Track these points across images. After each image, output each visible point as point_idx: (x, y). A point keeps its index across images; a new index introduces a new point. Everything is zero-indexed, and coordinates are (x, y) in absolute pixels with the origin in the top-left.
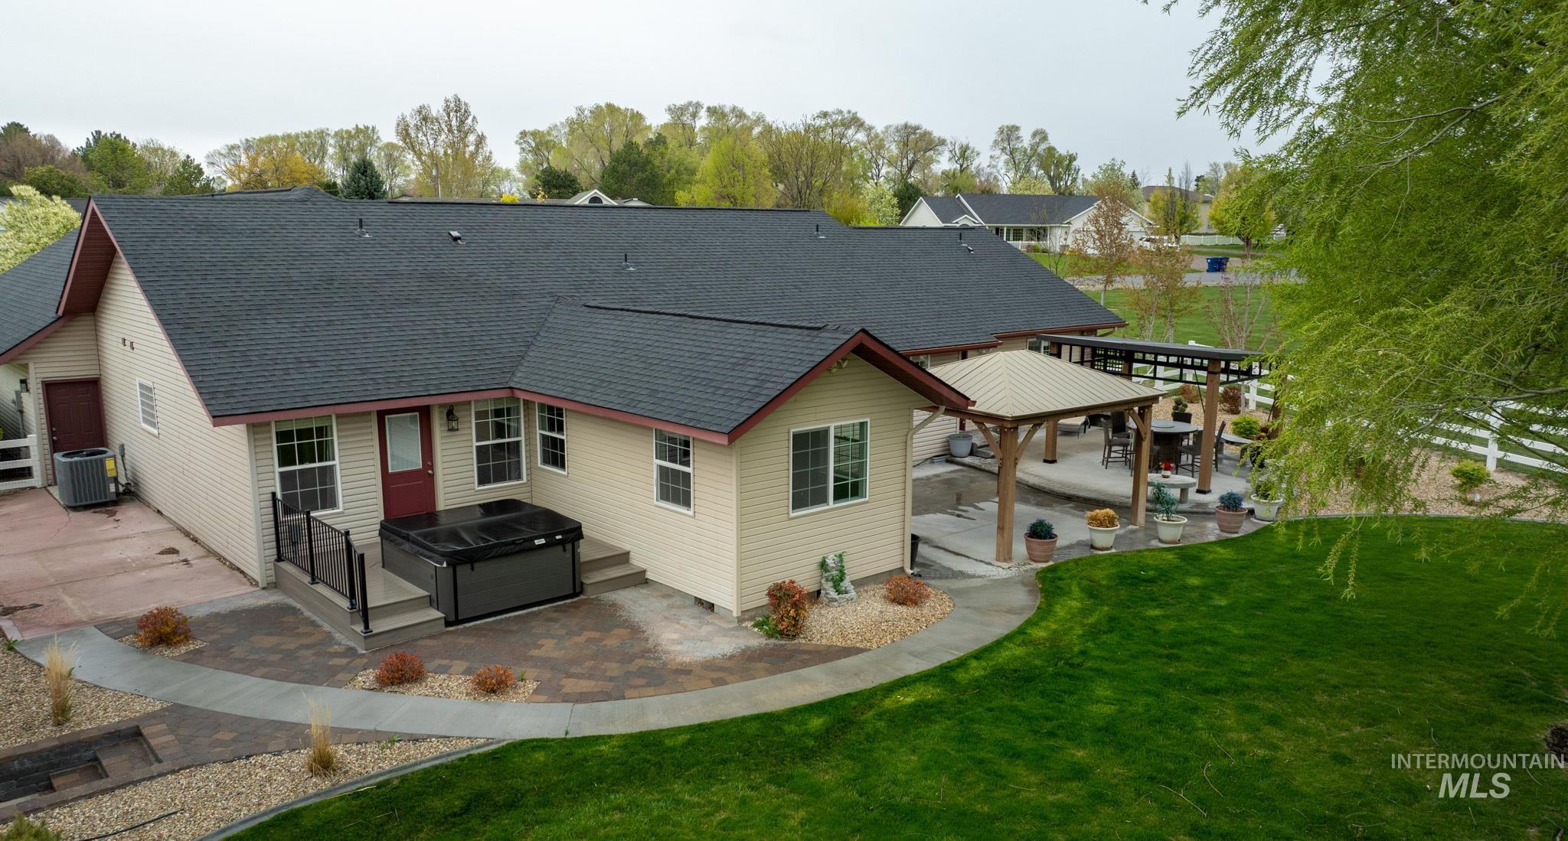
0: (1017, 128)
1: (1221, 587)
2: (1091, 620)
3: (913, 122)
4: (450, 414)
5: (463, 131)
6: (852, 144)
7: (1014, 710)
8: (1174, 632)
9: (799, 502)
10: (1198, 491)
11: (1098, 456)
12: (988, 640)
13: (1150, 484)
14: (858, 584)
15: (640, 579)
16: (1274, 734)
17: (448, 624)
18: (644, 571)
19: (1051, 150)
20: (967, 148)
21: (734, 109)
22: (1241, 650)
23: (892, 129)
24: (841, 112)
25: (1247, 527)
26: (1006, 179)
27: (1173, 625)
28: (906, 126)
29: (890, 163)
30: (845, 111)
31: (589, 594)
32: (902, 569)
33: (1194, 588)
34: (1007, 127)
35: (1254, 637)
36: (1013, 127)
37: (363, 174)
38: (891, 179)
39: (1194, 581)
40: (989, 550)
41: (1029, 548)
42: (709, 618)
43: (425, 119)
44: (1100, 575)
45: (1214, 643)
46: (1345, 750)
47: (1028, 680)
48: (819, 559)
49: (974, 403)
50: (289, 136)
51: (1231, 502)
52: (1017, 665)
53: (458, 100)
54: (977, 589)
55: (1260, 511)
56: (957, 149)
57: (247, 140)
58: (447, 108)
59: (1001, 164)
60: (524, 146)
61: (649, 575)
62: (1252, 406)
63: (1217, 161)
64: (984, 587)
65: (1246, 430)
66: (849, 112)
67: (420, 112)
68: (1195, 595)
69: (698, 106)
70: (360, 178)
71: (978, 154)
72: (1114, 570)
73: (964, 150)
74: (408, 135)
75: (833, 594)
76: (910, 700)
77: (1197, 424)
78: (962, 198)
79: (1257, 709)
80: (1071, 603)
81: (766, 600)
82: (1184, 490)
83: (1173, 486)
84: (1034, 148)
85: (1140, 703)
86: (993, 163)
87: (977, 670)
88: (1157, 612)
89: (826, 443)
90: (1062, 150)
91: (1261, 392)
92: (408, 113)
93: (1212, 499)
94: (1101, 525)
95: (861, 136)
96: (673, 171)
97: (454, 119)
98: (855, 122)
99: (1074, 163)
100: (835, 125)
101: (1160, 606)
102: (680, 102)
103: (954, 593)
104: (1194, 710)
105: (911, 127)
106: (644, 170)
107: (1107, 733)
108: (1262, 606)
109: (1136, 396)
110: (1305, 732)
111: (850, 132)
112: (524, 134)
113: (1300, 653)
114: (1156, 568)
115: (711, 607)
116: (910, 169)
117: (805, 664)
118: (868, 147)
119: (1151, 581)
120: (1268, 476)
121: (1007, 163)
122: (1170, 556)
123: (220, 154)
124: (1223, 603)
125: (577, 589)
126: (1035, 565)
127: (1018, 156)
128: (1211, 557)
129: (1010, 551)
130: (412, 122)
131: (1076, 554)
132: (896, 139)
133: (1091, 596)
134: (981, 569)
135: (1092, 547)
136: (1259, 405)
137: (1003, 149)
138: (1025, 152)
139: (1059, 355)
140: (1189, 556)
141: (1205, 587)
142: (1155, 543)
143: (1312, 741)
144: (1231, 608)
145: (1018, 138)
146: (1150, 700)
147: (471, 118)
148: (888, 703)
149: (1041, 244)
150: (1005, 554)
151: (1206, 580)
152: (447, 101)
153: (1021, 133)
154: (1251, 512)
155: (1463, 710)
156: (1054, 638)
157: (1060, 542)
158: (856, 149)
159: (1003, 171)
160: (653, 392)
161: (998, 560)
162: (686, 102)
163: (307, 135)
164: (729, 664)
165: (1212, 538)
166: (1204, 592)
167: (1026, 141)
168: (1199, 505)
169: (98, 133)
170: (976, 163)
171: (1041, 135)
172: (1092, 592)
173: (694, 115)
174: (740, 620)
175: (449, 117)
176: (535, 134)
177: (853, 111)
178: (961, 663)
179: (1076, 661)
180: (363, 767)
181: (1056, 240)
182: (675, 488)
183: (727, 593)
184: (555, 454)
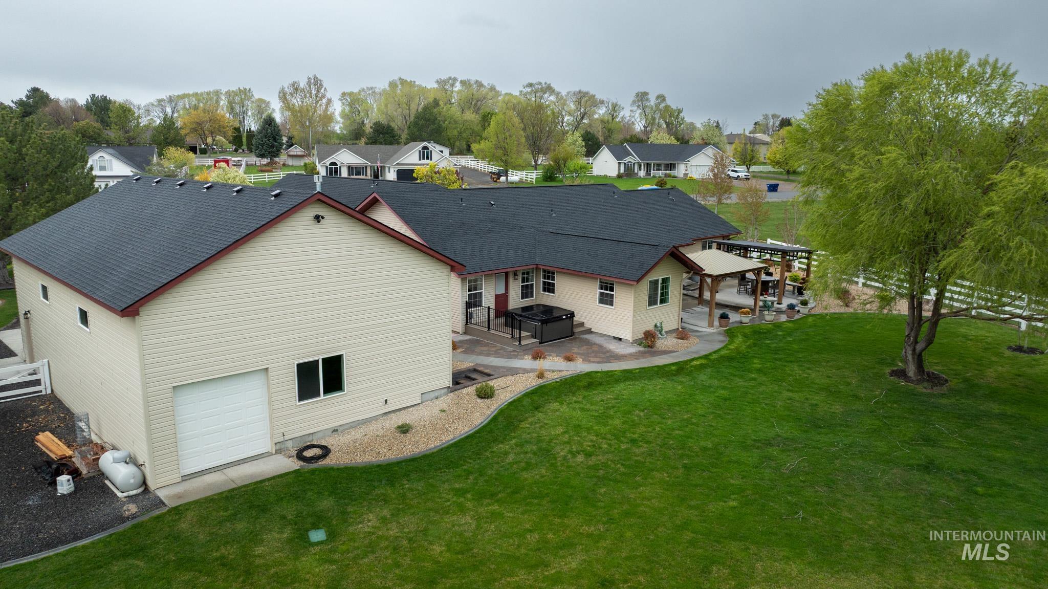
0: (647, 94)
1: (790, 335)
2: (747, 344)
3: (584, 89)
4: (515, 274)
5: (319, 96)
6: (547, 103)
7: (731, 366)
8: (776, 347)
9: (650, 305)
10: (778, 304)
11: (735, 290)
12: (716, 349)
13: (761, 301)
14: (667, 332)
15: (589, 331)
16: (810, 371)
17: (540, 343)
18: (591, 329)
19: (667, 107)
20: (616, 105)
21: (477, 82)
22: (798, 352)
23: (571, 94)
24: (540, 83)
25: (797, 317)
26: (640, 124)
27: (775, 345)
28: (580, 92)
29: (570, 114)
30: (543, 83)
31: (576, 336)
32: (678, 329)
33: (780, 335)
34: (641, 93)
35: (802, 348)
36: (644, 92)
37: (269, 125)
38: (571, 124)
39: (780, 333)
40: (705, 324)
41: (719, 322)
42: (621, 342)
43: (296, 90)
44: (747, 331)
45: (789, 350)
46: (830, 375)
47: (732, 359)
48: (654, 324)
49: (704, 270)
50: (197, 94)
51: (791, 307)
52: (728, 355)
53: (315, 78)
54: (706, 335)
55: (801, 311)
56: (610, 106)
57: (170, 96)
58: (309, 83)
59: (637, 115)
60: (344, 101)
61: (592, 330)
62: (796, 269)
63: (767, 113)
64: (708, 335)
65: (794, 279)
66: (546, 83)
67: (293, 85)
68: (781, 337)
69: (455, 79)
70: (267, 128)
71: (623, 108)
72: (751, 330)
73: (615, 106)
74: (285, 98)
75: (660, 336)
76: (698, 363)
77: (776, 277)
78: (627, 146)
79: (804, 366)
80: (739, 340)
81: (642, 336)
82: (773, 303)
83: (770, 301)
84: (657, 105)
85: (768, 365)
86: (633, 114)
87: (715, 356)
88: (769, 342)
89: (658, 284)
90: (674, 107)
91: (800, 263)
92: (286, 86)
93: (784, 306)
94: (745, 314)
95: (552, 98)
96: (446, 123)
97: (314, 89)
98: (549, 89)
99: (681, 114)
100: (536, 91)
101: (770, 340)
102: (444, 77)
103: (698, 337)
104: (785, 366)
105: (582, 92)
106: (434, 123)
107: (759, 371)
108: (804, 340)
109: (757, 267)
110: (819, 371)
111: (546, 95)
112: (344, 94)
113: (817, 353)
114: (766, 329)
115: (620, 339)
116: (582, 118)
117: (661, 355)
118: (557, 104)
119: (765, 333)
120: (805, 297)
121: (640, 114)
122: (770, 326)
123: (153, 105)
124: (791, 339)
125: (572, 334)
126: (722, 328)
127: (648, 111)
128: (785, 326)
129: (713, 324)
130: (288, 91)
131: (736, 325)
132: (574, 100)
133: (745, 337)
134: (704, 330)
135: (741, 323)
136: (799, 268)
137: (638, 106)
138: (652, 108)
139: (720, 249)
140: (778, 326)
141: (784, 335)
142: (763, 322)
143: (821, 373)
144: (794, 341)
145: (647, 100)
146: (771, 363)
147: (323, 89)
148: (692, 364)
149: (672, 173)
150: (711, 325)
151: (784, 333)
152: (309, 78)
153: (650, 96)
154: (799, 311)
155: (867, 366)
156: (737, 349)
157: (731, 321)
158: (548, 106)
159: (638, 120)
160: (601, 267)
161: (709, 326)
162: (448, 77)
163: (208, 93)
164: (638, 354)
165: (784, 320)
166: (784, 337)
167: (653, 102)
168: (778, 308)
169: (94, 95)
170: (621, 114)
171: (661, 98)
172: (745, 336)
173: (452, 85)
174: (632, 343)
175: (310, 88)
176: (351, 94)
177: (548, 83)
178: (710, 354)
179: (746, 354)
180: (550, 377)
181: (681, 170)
182: (607, 300)
183: (627, 334)
184: (549, 288)
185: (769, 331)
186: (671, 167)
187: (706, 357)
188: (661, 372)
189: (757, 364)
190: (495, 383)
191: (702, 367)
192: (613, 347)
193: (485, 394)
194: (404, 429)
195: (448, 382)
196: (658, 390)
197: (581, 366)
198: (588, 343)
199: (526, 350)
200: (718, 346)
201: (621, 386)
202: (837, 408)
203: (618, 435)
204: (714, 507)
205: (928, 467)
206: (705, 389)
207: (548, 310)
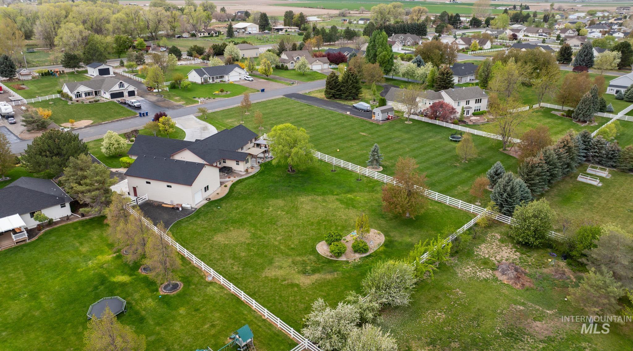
2: (264, 168)
9: (246, 164)
14: (250, 169)
17: (228, 174)
32: (252, 167)
40: (255, 164)
48: (247, 167)
52: (261, 171)
54: (256, 167)
61: (237, 171)
78: (203, 70)
80: (262, 167)
81: (245, 170)
87: (259, 172)
88: (268, 167)
89: (246, 160)
94: (263, 160)
115: (241, 171)
117: (250, 173)
125: (233, 171)
126: (259, 165)
129: (257, 164)
135: (262, 162)
142: (266, 161)
149: (223, 80)
156: (262, 169)
157: (260, 163)
160: (235, 158)
164: (246, 174)
165: (270, 160)
174: (244, 172)
179: (264, 171)
180: (234, 181)
181: (226, 78)
182: (238, 164)
183: (243, 170)
184: (225, 162)
185: (267, 164)
186: (222, 77)
187: (257, 173)
188: (251, 177)
189: (266, 173)
190: (226, 184)
191: (257, 175)
192: (241, 173)
193: (226, 186)
194: (218, 194)
195: (219, 185)
196: (251, 181)
197: (237, 179)
198: (235, 173)
199: (226, 177)
200: (259, 169)
201: (245, 181)
202: (279, 179)
203: (249, 189)
204: (264, 196)
205: (289, 186)
206: (259, 179)
207: (225, 167)
